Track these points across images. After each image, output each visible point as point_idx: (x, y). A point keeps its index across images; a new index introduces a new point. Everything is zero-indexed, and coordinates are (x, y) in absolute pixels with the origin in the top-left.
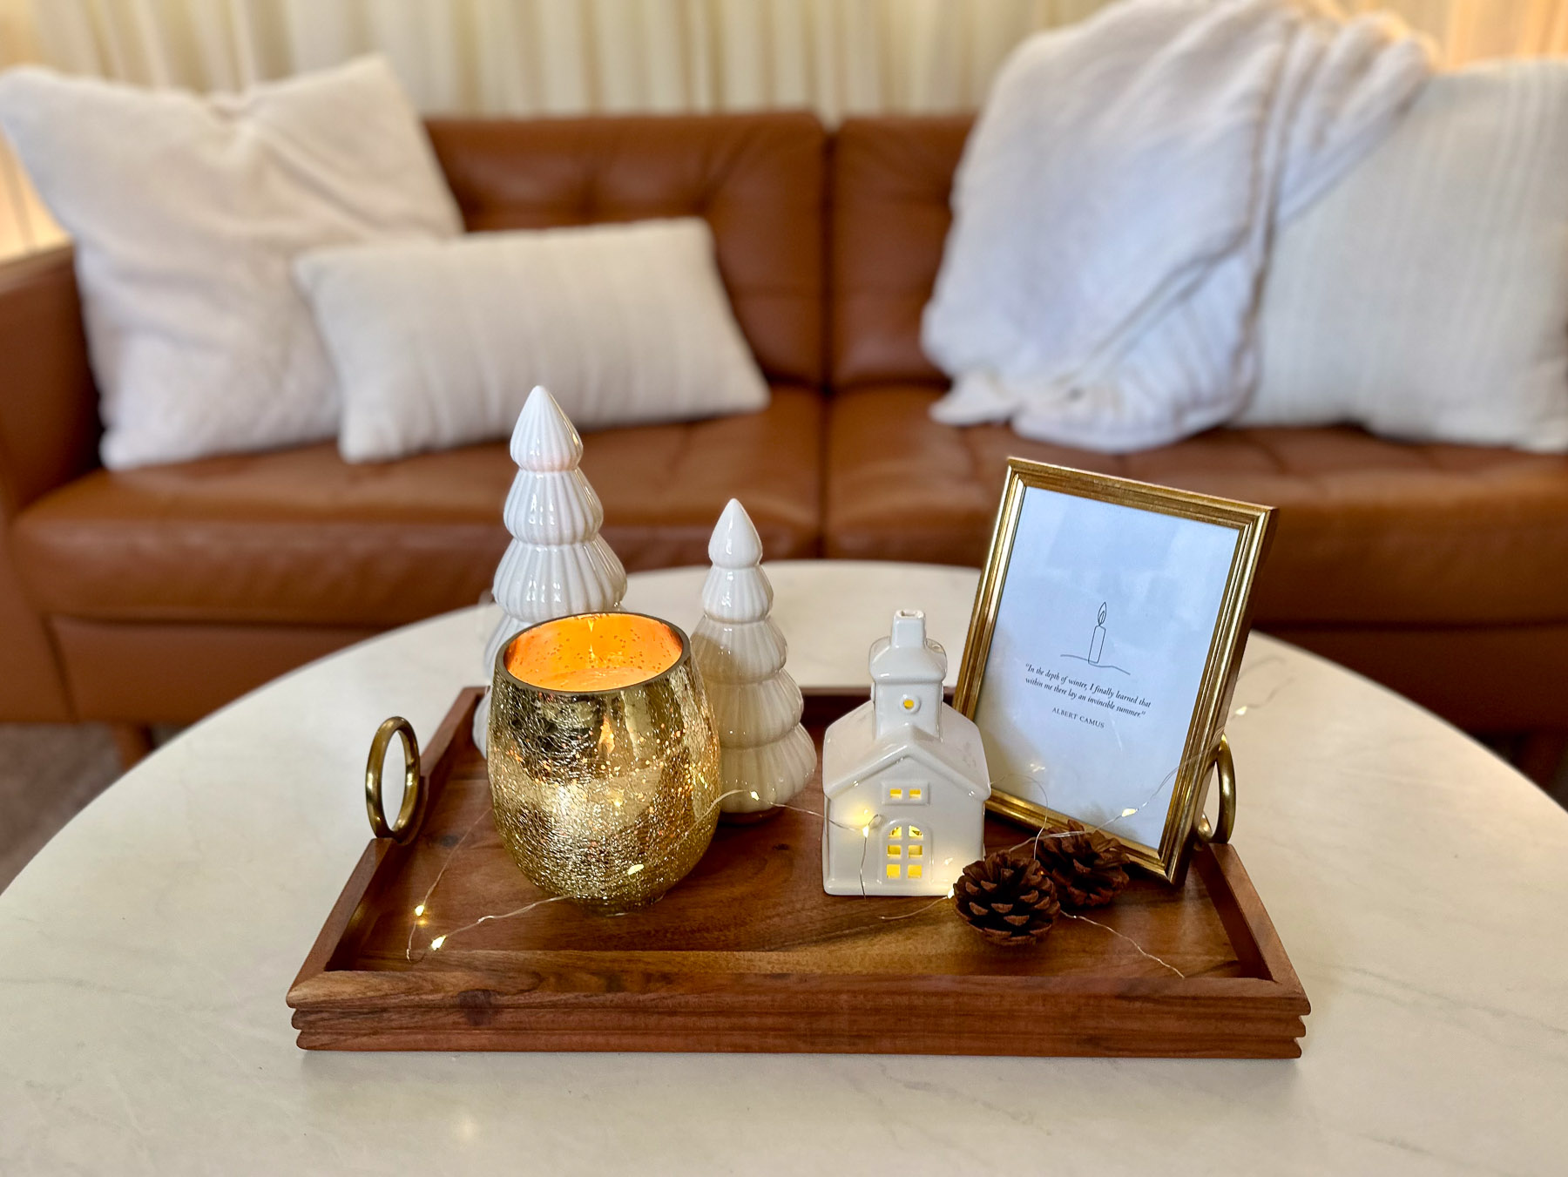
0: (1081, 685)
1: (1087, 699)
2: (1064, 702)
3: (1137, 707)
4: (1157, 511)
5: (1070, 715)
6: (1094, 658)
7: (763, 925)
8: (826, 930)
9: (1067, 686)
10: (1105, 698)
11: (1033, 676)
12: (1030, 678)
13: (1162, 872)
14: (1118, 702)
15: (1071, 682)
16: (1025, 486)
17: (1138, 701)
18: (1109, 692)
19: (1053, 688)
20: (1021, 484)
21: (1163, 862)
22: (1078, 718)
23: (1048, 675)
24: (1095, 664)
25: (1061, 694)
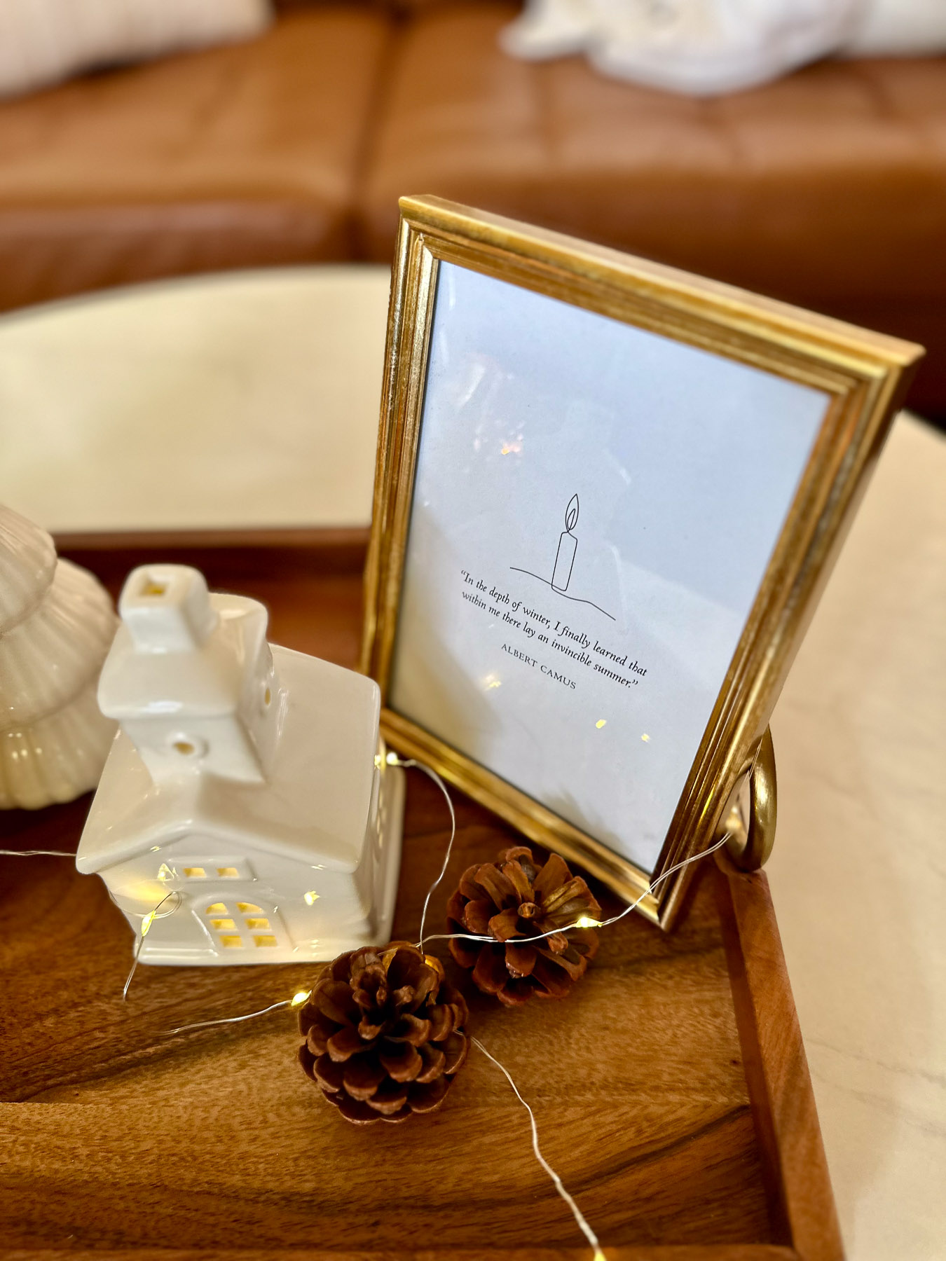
0: (542, 619)
1: (550, 642)
2: (517, 638)
3: (625, 672)
4: (669, 336)
5: (527, 660)
6: (560, 582)
7: (26, 1035)
8: (121, 1046)
9: (519, 616)
10: (576, 647)
11: (473, 590)
12: (469, 593)
13: (653, 915)
14: (596, 658)
15: (526, 612)
16: (438, 260)
17: (627, 663)
18: (582, 639)
19: (501, 615)
20: (428, 256)
21: (656, 897)
22: (538, 666)
23: (493, 593)
24: (561, 592)
25: (512, 626)
